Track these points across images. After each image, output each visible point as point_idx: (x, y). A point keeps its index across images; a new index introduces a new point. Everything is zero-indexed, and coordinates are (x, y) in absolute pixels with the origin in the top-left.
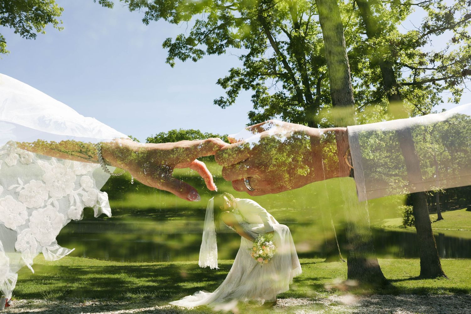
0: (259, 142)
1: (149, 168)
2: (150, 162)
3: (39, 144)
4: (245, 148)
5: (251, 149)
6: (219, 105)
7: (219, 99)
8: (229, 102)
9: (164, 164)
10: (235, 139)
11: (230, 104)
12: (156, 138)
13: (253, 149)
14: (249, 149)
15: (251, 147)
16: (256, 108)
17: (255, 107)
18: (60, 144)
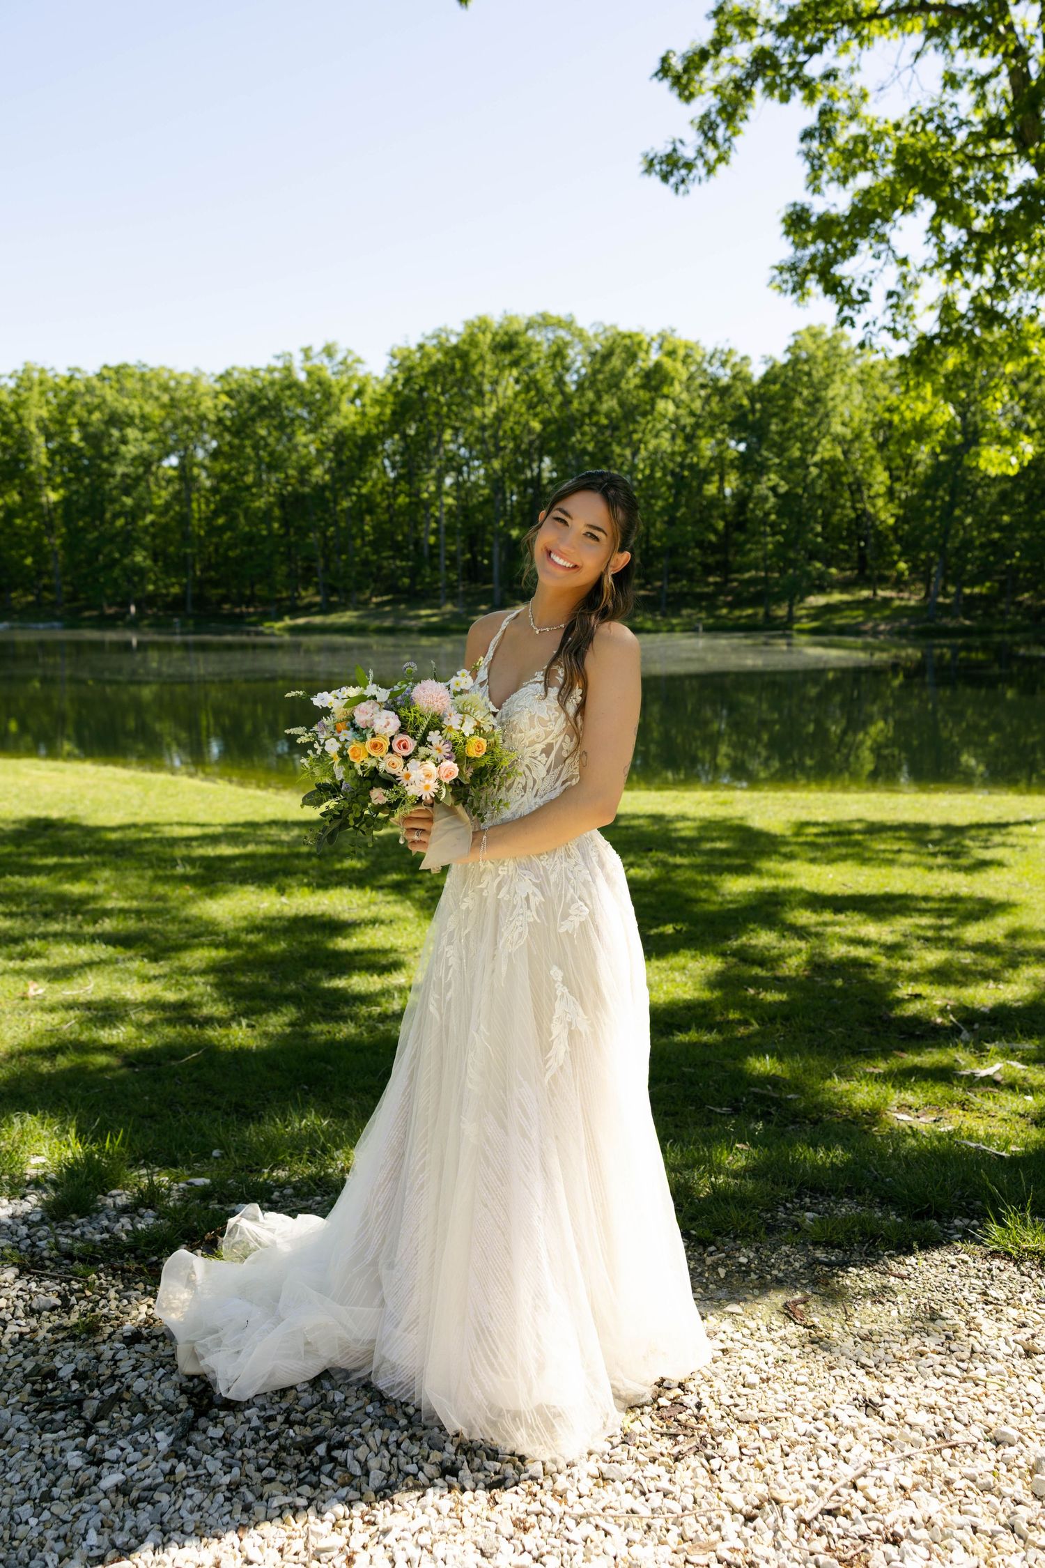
0: (788, 350)
1: (402, 454)
2: (404, 436)
3: (29, 379)
4: (735, 377)
5: (756, 380)
6: (665, 178)
7: (665, 149)
8: (706, 163)
9: (453, 441)
10: (702, 344)
11: (710, 170)
12: (421, 347)
13: (768, 379)
14: (747, 380)
15: (757, 371)
16: (817, 190)
17: (814, 183)
18: (101, 377)
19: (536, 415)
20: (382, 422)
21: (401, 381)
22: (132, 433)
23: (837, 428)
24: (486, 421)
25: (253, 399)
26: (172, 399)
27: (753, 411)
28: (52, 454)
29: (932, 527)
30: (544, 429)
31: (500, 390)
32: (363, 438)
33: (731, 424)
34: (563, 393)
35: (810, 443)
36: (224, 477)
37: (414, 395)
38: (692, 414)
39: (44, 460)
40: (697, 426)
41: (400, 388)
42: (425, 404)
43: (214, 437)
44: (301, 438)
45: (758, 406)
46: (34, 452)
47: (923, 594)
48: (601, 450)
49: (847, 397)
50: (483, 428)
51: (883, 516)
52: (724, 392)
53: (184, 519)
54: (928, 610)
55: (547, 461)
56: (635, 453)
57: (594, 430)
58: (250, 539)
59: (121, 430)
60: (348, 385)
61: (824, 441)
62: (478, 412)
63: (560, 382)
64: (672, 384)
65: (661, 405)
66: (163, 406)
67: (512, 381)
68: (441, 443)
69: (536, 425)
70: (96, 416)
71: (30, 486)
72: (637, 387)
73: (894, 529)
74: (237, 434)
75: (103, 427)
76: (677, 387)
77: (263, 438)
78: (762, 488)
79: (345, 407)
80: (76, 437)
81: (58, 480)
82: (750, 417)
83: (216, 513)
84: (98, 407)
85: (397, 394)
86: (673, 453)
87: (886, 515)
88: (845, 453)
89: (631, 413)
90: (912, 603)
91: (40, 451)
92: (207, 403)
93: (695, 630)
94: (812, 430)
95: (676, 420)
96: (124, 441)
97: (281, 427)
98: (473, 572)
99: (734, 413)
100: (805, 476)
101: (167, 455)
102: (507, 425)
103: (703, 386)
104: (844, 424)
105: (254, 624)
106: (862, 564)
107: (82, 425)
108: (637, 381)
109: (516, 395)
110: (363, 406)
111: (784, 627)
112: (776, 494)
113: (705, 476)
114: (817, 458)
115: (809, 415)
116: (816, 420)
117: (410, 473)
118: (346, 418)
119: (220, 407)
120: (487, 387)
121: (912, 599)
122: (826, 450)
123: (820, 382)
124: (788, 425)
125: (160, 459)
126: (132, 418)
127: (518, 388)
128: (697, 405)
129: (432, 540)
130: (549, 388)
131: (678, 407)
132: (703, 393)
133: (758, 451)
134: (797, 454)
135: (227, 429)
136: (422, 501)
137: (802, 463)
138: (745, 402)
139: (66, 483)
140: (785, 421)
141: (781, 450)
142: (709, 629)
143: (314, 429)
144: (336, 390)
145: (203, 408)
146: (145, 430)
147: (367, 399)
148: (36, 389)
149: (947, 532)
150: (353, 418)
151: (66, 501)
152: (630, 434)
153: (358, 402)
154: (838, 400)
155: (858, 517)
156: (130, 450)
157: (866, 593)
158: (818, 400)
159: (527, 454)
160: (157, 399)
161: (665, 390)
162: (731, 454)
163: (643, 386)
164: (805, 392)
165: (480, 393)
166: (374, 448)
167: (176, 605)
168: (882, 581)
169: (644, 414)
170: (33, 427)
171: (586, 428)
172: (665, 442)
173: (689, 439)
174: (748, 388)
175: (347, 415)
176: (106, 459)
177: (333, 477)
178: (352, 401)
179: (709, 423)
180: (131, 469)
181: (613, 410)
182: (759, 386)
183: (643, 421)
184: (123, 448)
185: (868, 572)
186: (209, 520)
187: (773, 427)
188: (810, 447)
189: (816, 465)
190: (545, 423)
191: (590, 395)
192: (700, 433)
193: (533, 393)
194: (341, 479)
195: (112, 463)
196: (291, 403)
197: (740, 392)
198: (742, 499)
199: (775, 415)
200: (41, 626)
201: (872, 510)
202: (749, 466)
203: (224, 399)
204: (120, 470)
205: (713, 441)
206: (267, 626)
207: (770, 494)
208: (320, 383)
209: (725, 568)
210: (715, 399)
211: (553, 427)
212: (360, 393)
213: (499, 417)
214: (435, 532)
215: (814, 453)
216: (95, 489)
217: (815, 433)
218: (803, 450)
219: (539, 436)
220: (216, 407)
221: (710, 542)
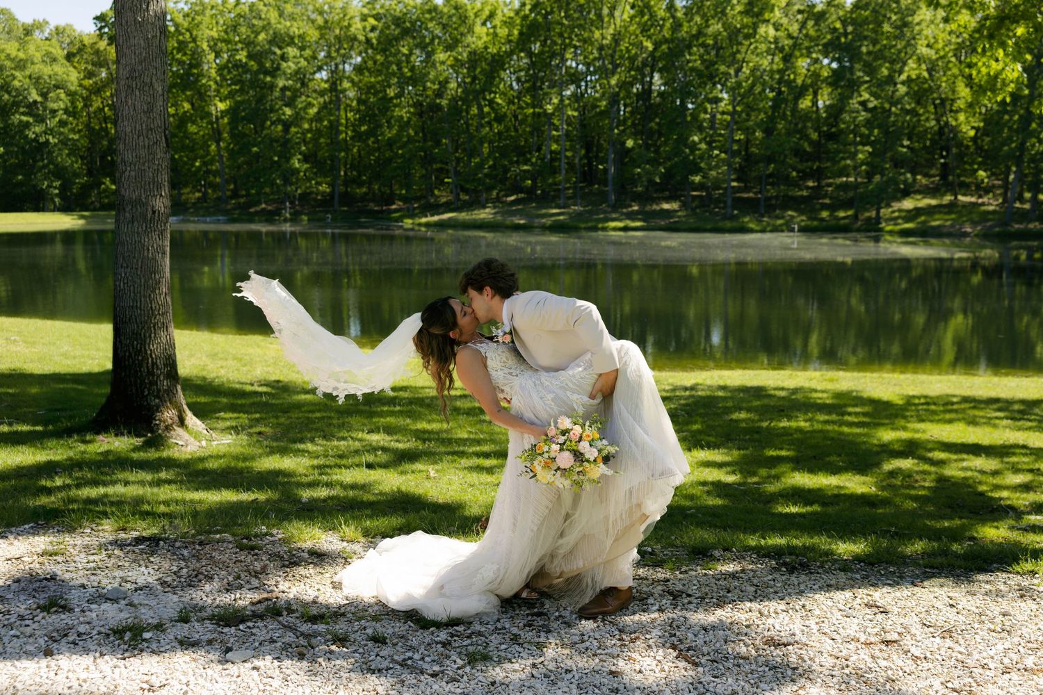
19: (649, 37)
20: (510, 42)
21: (528, 7)
22: (292, 51)
23: (924, 50)
24: (605, 42)
25: (398, 21)
26: (326, 22)
27: (846, 34)
28: (220, 69)
29: (1010, 139)
30: (655, 49)
31: (617, 14)
32: (493, 56)
33: (825, 46)
34: (673, 17)
35: (898, 62)
36: (370, 88)
37: (540, 19)
38: (790, 36)
39: (213, 73)
40: (795, 46)
41: (527, 12)
42: (548, 27)
43: (360, 54)
44: (441, 56)
45: (850, 29)
46: (206, 67)
47: (1001, 201)
48: (707, 68)
49: (932, 22)
50: (601, 48)
51: (964, 128)
52: (820, 17)
53: (334, 126)
54: (1007, 215)
55: (656, 76)
56: (738, 71)
57: (702, 50)
58: (390, 143)
59: (280, 48)
60: (481, 10)
61: (910, 61)
62: (597, 34)
63: (671, 7)
64: (772, 11)
65: (762, 30)
66: (320, 28)
67: (628, 7)
68: (563, 60)
69: (649, 45)
70: (262, 36)
71: (201, 96)
72: (740, 13)
73: (974, 139)
74: (384, 51)
75: (267, 47)
76: (777, 13)
77: (404, 55)
78: (854, 103)
79: (479, 30)
80: (242, 56)
81: (225, 91)
82: (843, 40)
83: (361, 121)
84: (264, 28)
85: (525, 17)
86: (772, 71)
87: (967, 125)
88: (929, 71)
89: (734, 35)
90: (991, 208)
91: (210, 65)
92: (357, 26)
93: (792, 230)
94: (900, 51)
95: (776, 40)
96: (284, 58)
97: (422, 46)
98: (589, 176)
99: (829, 37)
100: (893, 92)
101: (320, 69)
102: (623, 46)
103: (800, 12)
104: (928, 46)
105: (397, 220)
106: (945, 171)
107: (248, 43)
108: (739, 8)
109: (632, 18)
110: (494, 27)
111: (873, 230)
112: (866, 109)
113: (800, 92)
114: (904, 77)
115: (896, 37)
116: (904, 43)
117: (534, 87)
118: (480, 38)
119: (368, 29)
120: (605, 11)
121: (991, 203)
122: (912, 69)
123: (907, 9)
124: (878, 47)
125: (314, 73)
126: (292, 38)
127: (632, 12)
128: (794, 28)
129: (554, 147)
130: (661, 13)
131: (777, 30)
132: (800, 17)
133: (851, 69)
134: (885, 72)
135: (371, 46)
136: (545, 113)
137: (890, 80)
138: (838, 25)
139: (231, 95)
140: (875, 42)
141: (871, 70)
142: (803, 230)
143: (449, 48)
144: (471, 14)
145: (352, 29)
146: (302, 49)
147: (497, 22)
148: (208, 13)
149: (1023, 144)
150: (485, 38)
151: (232, 112)
152: (734, 54)
153: (489, 24)
154: (924, 25)
155: (941, 128)
156: (289, 66)
157: (948, 198)
158: (906, 24)
159: (640, 70)
160: (313, 22)
161: (766, 16)
162: (825, 74)
163: (746, 13)
164: (894, 18)
165: (600, 16)
166: (504, 64)
167: (327, 202)
168: (965, 188)
169: (747, 37)
170: (205, 46)
171: (695, 49)
172: (765, 63)
173: (787, 59)
174: (841, 13)
175: (479, 37)
176: (266, 73)
177: (465, 91)
178: (484, 24)
179: (806, 44)
180: (290, 82)
181: (720, 33)
182: (852, 12)
183: (747, 43)
184: (284, 65)
185: (951, 178)
186: (355, 126)
187: (864, 49)
188: (898, 66)
189: (903, 83)
190: (657, 45)
191: (698, 19)
192: (797, 53)
193: (646, 18)
194: (475, 91)
195: (274, 76)
196: (430, 25)
197: (834, 17)
198: (836, 111)
199: (866, 38)
200: (208, 219)
201: (954, 123)
202: (842, 82)
203: (372, 21)
204: (281, 83)
205: (808, 61)
206: (405, 221)
207: (860, 108)
208: (456, 8)
209: (818, 175)
210: (810, 23)
211: (664, 47)
212: (492, 16)
213: (617, 39)
214: (557, 140)
215: (901, 72)
216: (260, 100)
217: (903, 54)
218: (892, 71)
219: (652, 54)
220: (364, 28)
221: (805, 151)
